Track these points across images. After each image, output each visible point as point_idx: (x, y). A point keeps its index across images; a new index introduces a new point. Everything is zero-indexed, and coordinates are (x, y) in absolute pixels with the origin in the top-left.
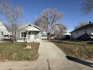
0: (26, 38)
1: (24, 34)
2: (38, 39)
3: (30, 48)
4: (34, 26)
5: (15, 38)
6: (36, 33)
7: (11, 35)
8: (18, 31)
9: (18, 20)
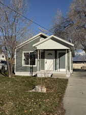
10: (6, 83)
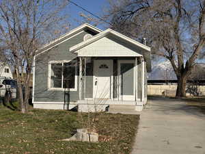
0: (75, 89)
1: (66, 74)
2: (128, 99)
3: (95, 137)
4: (110, 36)
5: (27, 93)
6: (119, 66)
7: (9, 76)
8: (37, 61)
9: (38, 11)
10: (16, 124)
